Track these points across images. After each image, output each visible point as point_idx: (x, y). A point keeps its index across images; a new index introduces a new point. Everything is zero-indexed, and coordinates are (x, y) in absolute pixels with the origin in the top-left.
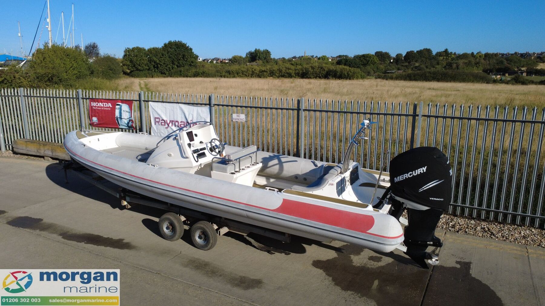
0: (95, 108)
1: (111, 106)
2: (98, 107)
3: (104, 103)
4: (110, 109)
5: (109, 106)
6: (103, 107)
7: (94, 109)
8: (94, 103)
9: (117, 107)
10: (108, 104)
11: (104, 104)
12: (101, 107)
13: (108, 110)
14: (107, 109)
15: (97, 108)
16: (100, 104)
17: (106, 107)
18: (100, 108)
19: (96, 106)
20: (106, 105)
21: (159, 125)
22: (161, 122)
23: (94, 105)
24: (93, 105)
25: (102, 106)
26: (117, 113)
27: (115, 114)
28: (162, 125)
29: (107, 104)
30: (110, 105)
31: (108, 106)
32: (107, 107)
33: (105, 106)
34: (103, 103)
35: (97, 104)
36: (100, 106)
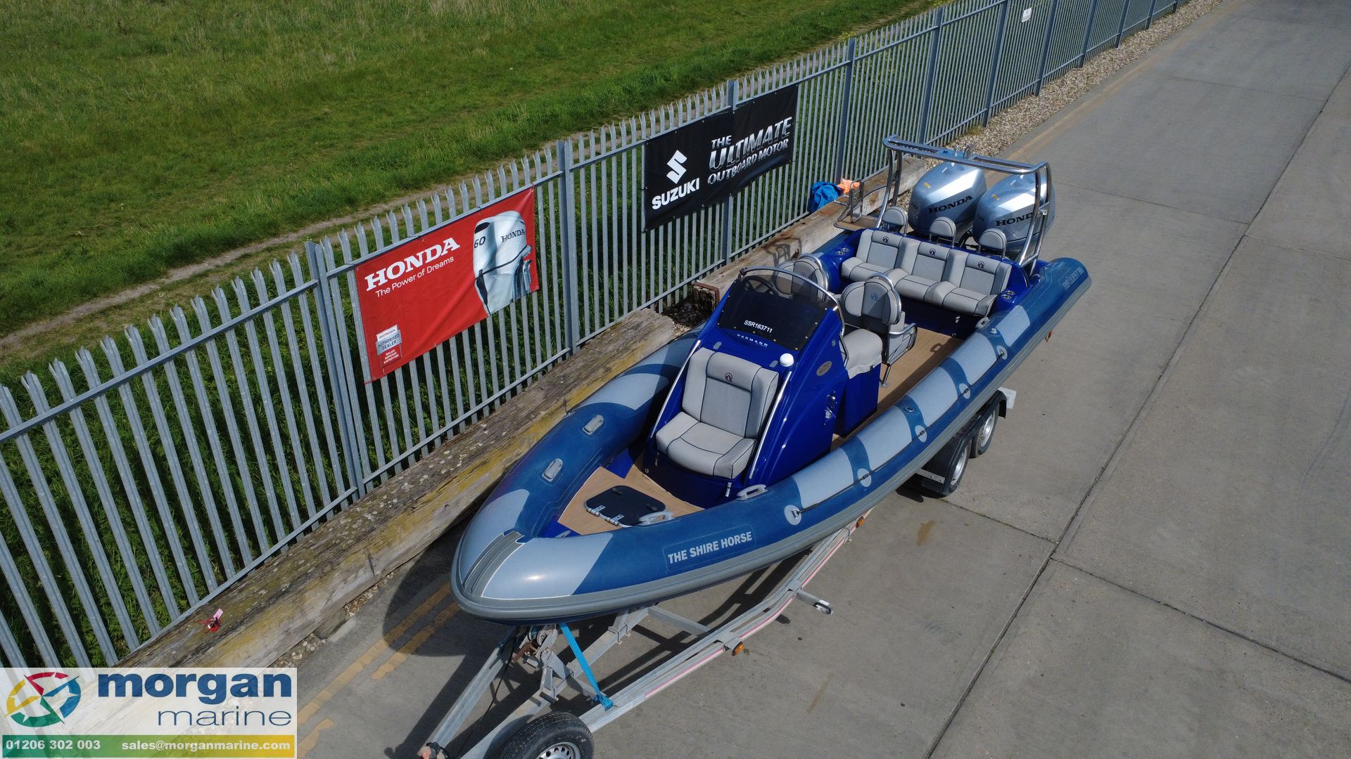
0: (387, 291)
1: (455, 246)
2: (397, 280)
3: (428, 247)
4: (451, 260)
5: (449, 250)
6: (425, 265)
7: (386, 297)
8: (381, 273)
10: (443, 246)
11: (428, 251)
12: (416, 270)
14: (442, 264)
15: (396, 285)
16: (411, 259)
17: (432, 263)
18: (411, 279)
19: (391, 276)
20: (434, 253)
23: (383, 281)
24: (377, 283)
25: (418, 264)
26: (480, 261)
29: (438, 247)
30: (451, 244)
31: (445, 252)
32: (442, 258)
33: (430, 259)
34: (420, 254)
35: (396, 270)
36: (410, 269)
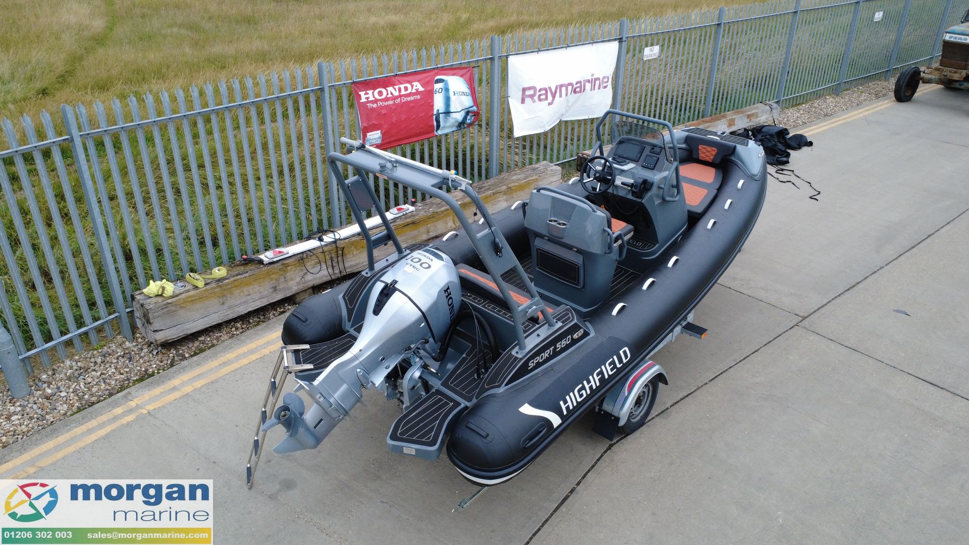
0: (375, 106)
1: (421, 89)
2: (381, 100)
3: (401, 84)
4: (419, 97)
5: (416, 90)
6: (400, 96)
7: (373, 109)
8: (370, 92)
9: (437, 86)
10: (412, 86)
11: (402, 86)
12: (395, 98)
13: (415, 101)
14: (412, 98)
15: (380, 103)
16: (390, 89)
17: (405, 96)
19: (378, 97)
20: (406, 89)
21: (534, 101)
22: (538, 94)
23: (371, 99)
24: (367, 98)
25: (396, 94)
26: (438, 104)
27: (433, 105)
28: (540, 100)
29: (409, 86)
30: (418, 86)
31: (414, 91)
33: (403, 92)
34: (397, 87)
35: (380, 93)
36: (390, 95)
